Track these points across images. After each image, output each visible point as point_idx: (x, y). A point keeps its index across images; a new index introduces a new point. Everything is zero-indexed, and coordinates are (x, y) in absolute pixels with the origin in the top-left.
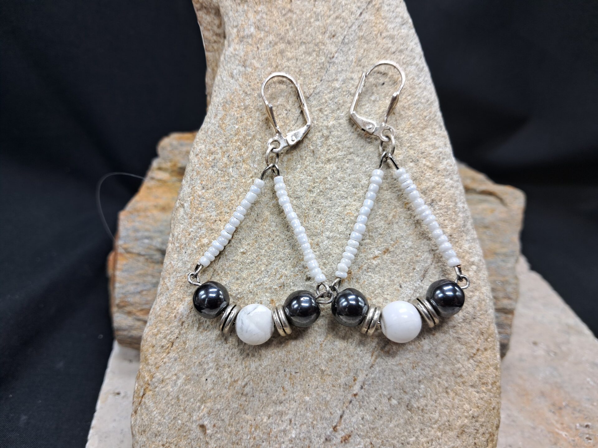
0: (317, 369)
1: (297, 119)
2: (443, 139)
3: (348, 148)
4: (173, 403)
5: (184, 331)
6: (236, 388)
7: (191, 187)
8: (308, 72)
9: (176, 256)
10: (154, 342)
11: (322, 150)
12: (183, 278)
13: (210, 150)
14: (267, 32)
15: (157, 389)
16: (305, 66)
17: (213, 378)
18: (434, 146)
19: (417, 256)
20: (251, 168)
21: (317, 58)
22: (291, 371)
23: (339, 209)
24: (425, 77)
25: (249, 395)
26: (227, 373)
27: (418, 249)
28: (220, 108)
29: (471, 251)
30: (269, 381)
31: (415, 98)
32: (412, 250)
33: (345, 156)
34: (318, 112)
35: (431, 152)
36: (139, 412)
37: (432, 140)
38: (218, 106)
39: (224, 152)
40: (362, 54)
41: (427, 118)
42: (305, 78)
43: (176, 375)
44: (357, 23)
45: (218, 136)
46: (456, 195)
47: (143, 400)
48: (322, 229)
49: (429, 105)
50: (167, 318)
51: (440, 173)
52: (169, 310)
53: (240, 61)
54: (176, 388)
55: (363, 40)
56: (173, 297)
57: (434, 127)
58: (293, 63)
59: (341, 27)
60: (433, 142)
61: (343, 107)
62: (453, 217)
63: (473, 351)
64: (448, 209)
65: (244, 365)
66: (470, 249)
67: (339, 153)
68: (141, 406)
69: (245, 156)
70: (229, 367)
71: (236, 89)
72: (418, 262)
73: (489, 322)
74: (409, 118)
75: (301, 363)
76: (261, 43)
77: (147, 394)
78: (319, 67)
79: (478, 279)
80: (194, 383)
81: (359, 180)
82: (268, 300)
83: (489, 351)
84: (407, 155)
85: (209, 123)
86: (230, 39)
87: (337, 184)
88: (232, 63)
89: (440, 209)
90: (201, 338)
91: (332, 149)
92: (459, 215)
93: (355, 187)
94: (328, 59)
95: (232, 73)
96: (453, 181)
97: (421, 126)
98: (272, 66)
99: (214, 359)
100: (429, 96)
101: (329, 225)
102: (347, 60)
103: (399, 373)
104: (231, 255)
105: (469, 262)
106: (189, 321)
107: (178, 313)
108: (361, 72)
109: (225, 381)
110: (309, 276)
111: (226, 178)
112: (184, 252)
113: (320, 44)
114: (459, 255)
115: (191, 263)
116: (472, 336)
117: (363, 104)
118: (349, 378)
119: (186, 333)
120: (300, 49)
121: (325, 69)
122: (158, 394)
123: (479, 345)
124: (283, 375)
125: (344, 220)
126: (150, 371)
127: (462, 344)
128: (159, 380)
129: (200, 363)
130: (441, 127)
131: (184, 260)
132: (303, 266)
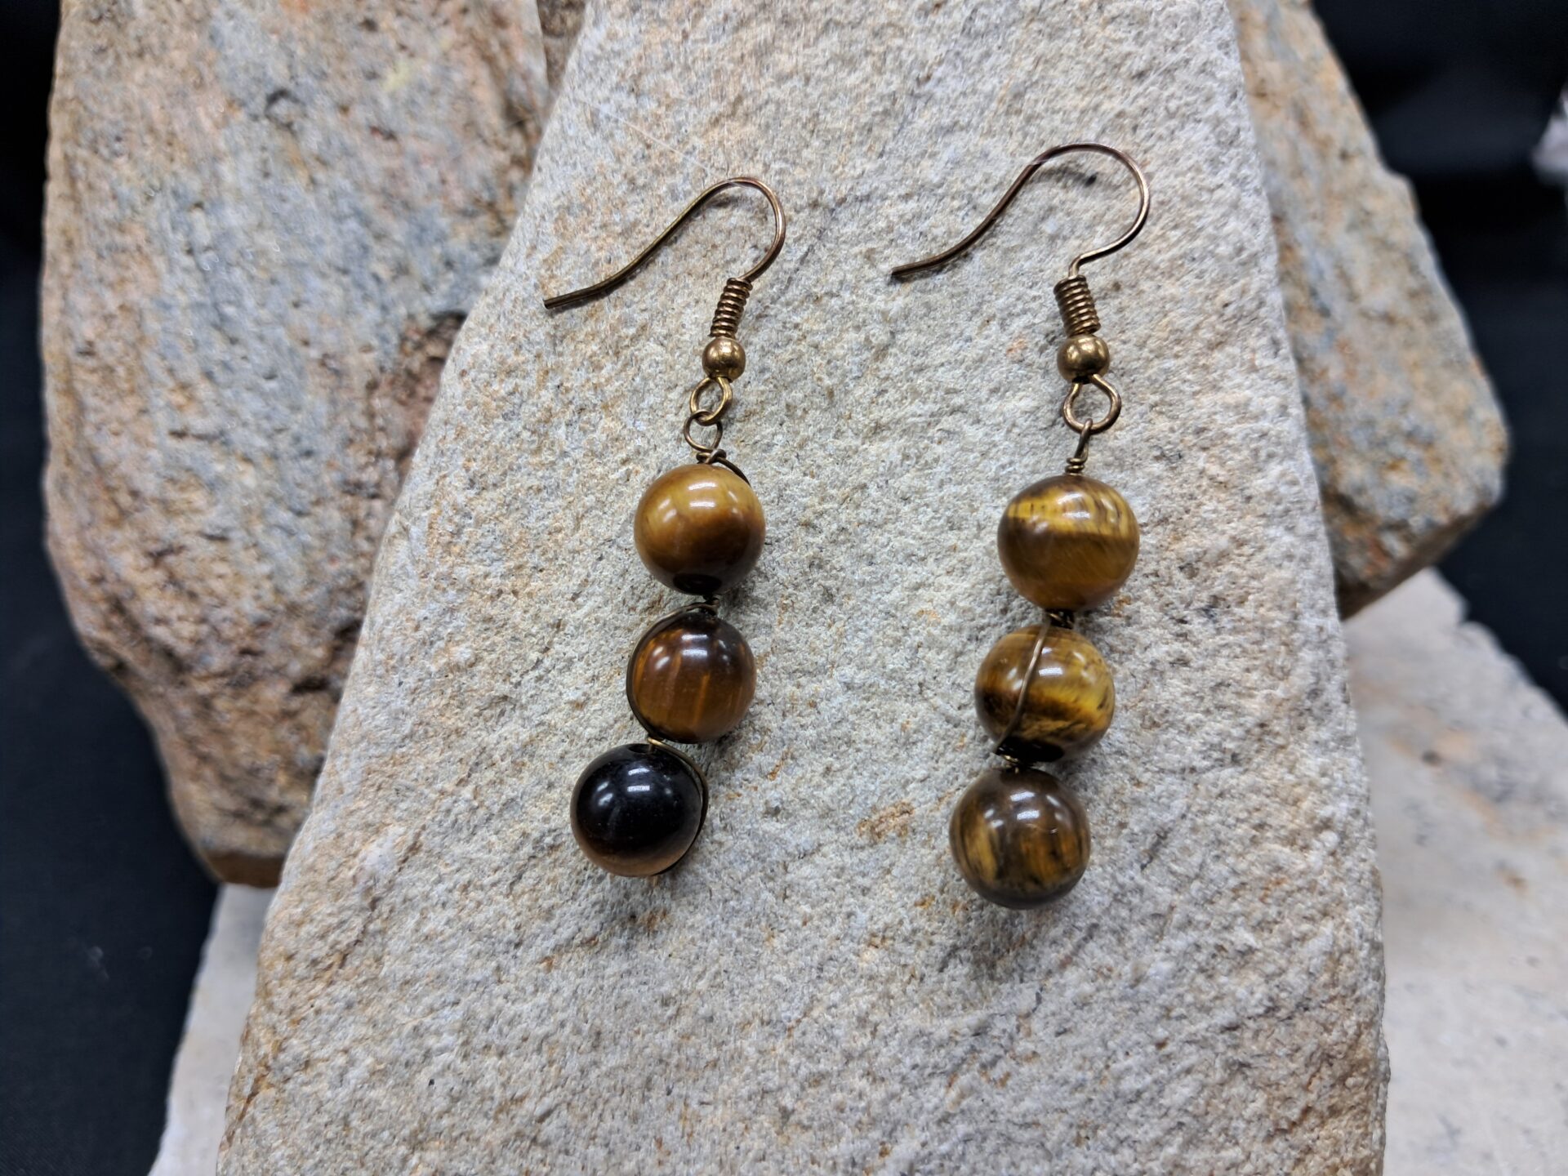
0: (769, 1101)
1: (790, 280)
2: (1279, 386)
3: (948, 392)
4: (330, 1135)
5: (378, 924)
6: (517, 1120)
7: (436, 475)
8: (840, 124)
9: (371, 689)
10: (291, 945)
11: (859, 392)
12: (386, 764)
13: (503, 362)
15: (290, 1086)
16: (833, 104)
17: (452, 1081)
18: (1242, 411)
19: (1138, 784)
20: (625, 432)
21: (876, 79)
22: (688, 1097)
23: (896, 594)
24: (1239, 168)
25: (555, 1146)
26: (494, 1073)
27: (1145, 759)
28: (549, 226)
29: (1325, 781)
30: (618, 1113)
31: (1194, 237)
32: (1125, 761)
33: (935, 417)
34: (860, 258)
35: (1231, 431)
36: (237, 1142)
37: (1239, 386)
38: (543, 218)
39: (547, 372)
40: (1030, 74)
41: (1230, 311)
42: (828, 143)
43: (346, 1051)
45: (534, 317)
46: (1299, 586)
47: (250, 1109)
48: (833, 656)
49: (1243, 264)
50: (332, 879)
51: (1252, 504)
52: (340, 855)
53: (623, 76)
54: (343, 1093)
55: (1035, 26)
56: (354, 820)
57: (1252, 342)
58: (793, 90)
60: (1241, 395)
62: (1279, 663)
63: (1288, 1114)
64: (1265, 632)
65: (545, 1056)
66: (1323, 775)
67: (913, 408)
68: (244, 1127)
69: (609, 389)
70: (501, 1054)
71: (601, 166)
72: (1137, 802)
73: (1359, 1025)
74: (1168, 306)
75: (721, 1076)
76: (698, 17)
77: (261, 1095)
78: (881, 109)
79: (1336, 879)
80: (395, 1086)
81: (971, 506)
83: (1346, 1119)
84: (1146, 435)
85: (512, 272)
87: (898, 511)
88: (598, 79)
89: (1235, 631)
90: (424, 953)
91: (892, 391)
92: (1301, 654)
93: (952, 526)
94: (911, 83)
95: (595, 114)
96: (1296, 535)
97: (1206, 334)
98: (723, 97)
99: (457, 1025)
100: (1246, 234)
101: (855, 646)
102: (974, 92)
103: (1030, 1150)
104: (537, 708)
105: (1313, 818)
106: (395, 898)
107: (361, 869)
108: (1018, 137)
109: (485, 1096)
110: (775, 804)
111: (546, 456)
112: (397, 681)
113: (890, 31)
114: (1283, 794)
115: (414, 719)
116: (1293, 1066)
117: (1013, 244)
118: (866, 1144)
119: (382, 932)
120: (824, 43)
121: (896, 117)
122: (292, 1100)
123: (1313, 1096)
124: (662, 1102)
125: (906, 634)
126: (274, 1029)
127: (1254, 1086)
128: (296, 1059)
129: (415, 1028)
130: (1275, 343)
131: (393, 706)
132: (760, 770)
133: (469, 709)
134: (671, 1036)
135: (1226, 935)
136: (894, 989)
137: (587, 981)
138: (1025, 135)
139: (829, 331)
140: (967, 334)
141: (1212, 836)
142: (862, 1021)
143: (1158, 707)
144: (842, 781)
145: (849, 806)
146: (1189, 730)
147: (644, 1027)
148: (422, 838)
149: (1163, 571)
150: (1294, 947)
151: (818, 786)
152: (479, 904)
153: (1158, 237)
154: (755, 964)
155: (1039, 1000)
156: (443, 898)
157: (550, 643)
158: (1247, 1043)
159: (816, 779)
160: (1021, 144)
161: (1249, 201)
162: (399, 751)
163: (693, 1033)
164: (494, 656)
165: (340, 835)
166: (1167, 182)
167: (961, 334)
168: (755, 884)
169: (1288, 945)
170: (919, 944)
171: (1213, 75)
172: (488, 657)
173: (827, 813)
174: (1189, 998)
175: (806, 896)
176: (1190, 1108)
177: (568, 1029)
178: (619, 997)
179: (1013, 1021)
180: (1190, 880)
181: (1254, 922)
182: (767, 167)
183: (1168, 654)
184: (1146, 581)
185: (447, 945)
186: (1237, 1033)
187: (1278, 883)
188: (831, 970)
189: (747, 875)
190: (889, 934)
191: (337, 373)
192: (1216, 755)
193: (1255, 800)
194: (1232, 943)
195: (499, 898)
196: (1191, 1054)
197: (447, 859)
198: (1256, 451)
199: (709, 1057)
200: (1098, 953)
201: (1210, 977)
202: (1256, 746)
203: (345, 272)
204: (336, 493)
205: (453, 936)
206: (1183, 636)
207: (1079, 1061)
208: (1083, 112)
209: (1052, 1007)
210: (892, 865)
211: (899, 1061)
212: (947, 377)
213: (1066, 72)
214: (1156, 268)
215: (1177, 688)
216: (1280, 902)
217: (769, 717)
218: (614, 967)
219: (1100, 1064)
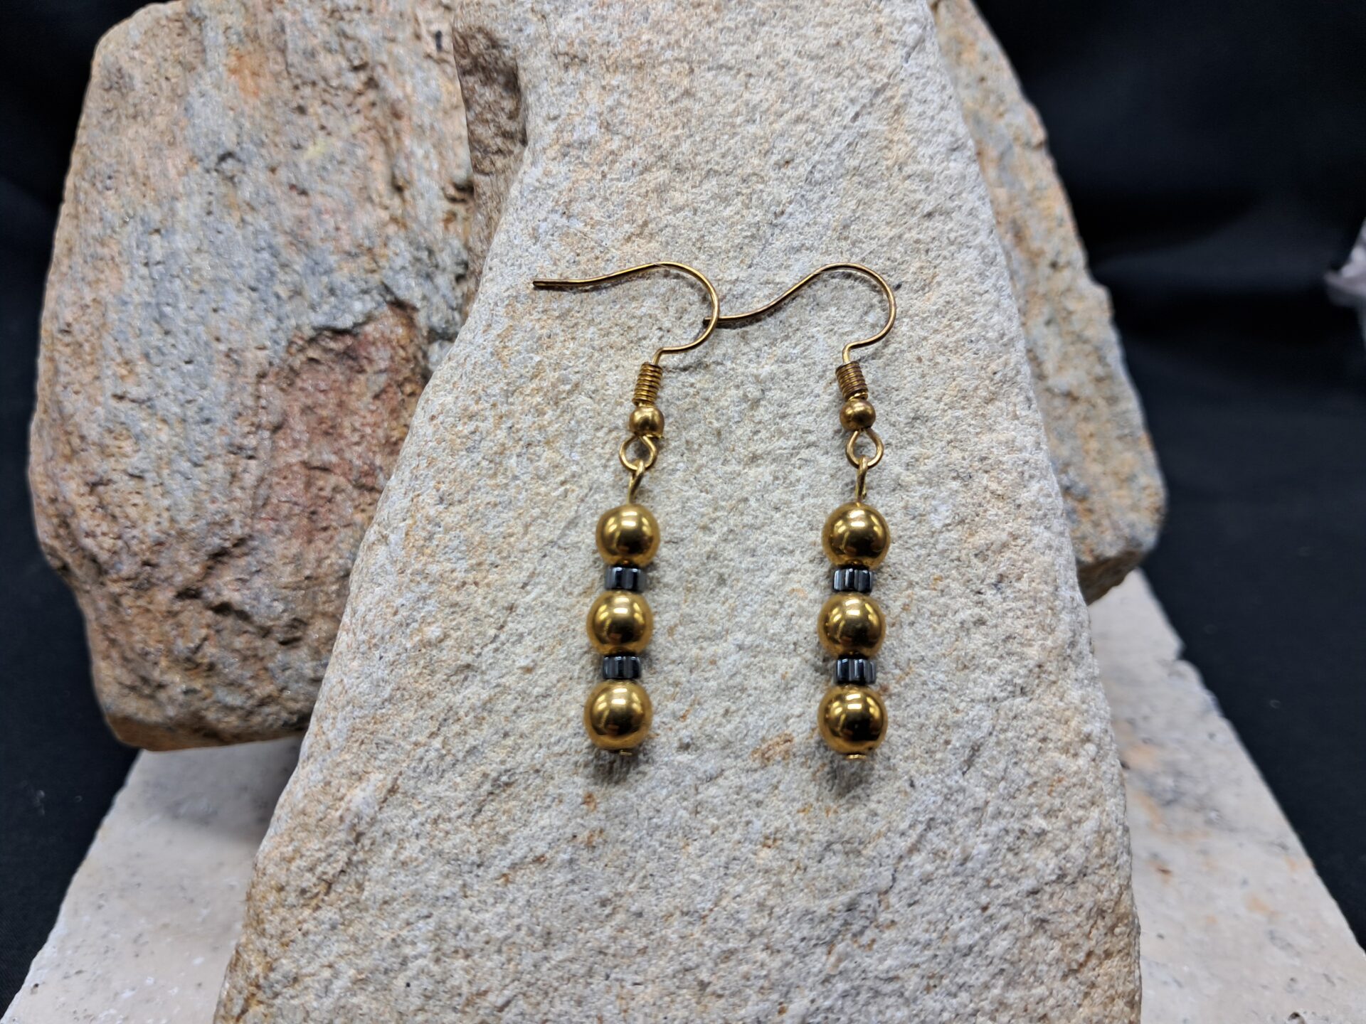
0: (689, 977)
2: (1033, 430)
3: (804, 432)
5: (361, 855)
6: (481, 1012)
7: (411, 495)
8: (720, 244)
9: (355, 664)
10: (283, 880)
11: (740, 432)
12: (369, 723)
13: (466, 409)
14: (629, 138)
15: (278, 1001)
16: (714, 229)
17: (425, 982)
18: (1011, 446)
19: (957, 711)
20: (563, 461)
21: (745, 212)
22: (623, 980)
23: (773, 577)
24: (998, 279)
26: (462, 972)
27: (960, 693)
28: (501, 310)
29: (1085, 707)
30: (565, 999)
31: (971, 326)
32: (946, 695)
33: (796, 450)
34: (738, 337)
35: (1004, 459)
37: (1007, 429)
38: (496, 304)
39: (501, 417)
40: (854, 212)
41: (998, 377)
42: (711, 256)
43: (330, 966)
44: (847, 136)
45: (489, 376)
46: (1057, 568)
48: (727, 625)
49: (1005, 345)
50: (321, 820)
51: (1022, 509)
52: (328, 800)
53: (557, 202)
54: (328, 1002)
55: (856, 179)
56: (341, 769)
57: (1013, 399)
58: (685, 218)
59: (808, 143)
60: (1009, 436)
61: (799, 334)
62: (1048, 621)
63: (1077, 957)
64: (1037, 600)
65: (504, 955)
66: (1083, 702)
67: (780, 443)
69: (551, 429)
70: (467, 957)
72: (958, 725)
73: (1120, 886)
74: (955, 374)
75: (650, 960)
76: (613, 162)
77: (251, 1011)
78: (749, 234)
79: (1097, 778)
80: (375, 992)
82: (578, 795)
83: (1116, 960)
84: (946, 462)
85: (470, 343)
86: (538, 147)
87: (772, 517)
88: (537, 204)
89: (1016, 599)
90: (402, 877)
91: (764, 432)
92: (1061, 616)
93: (814, 527)
94: (770, 216)
95: (536, 229)
96: (1052, 532)
97: (983, 393)
98: (634, 222)
99: (430, 935)
100: (1005, 325)
101: (744, 616)
102: (815, 223)
103: (893, 1000)
104: (495, 673)
105: (1079, 734)
106: (376, 833)
107: (348, 809)
109: (455, 993)
110: (687, 740)
111: (501, 479)
112: (378, 656)
113: (754, 178)
114: (1058, 716)
115: (393, 685)
116: (1078, 919)
117: (848, 328)
118: (768, 1004)
119: (364, 862)
120: (706, 185)
121: (761, 240)
122: (280, 1013)
123: (1093, 943)
124: (602, 986)
125: (782, 607)
126: (264, 953)
127: (1051, 937)
128: (285, 976)
129: (393, 940)
130: (1028, 400)
131: (375, 676)
132: (674, 714)
133: (438, 676)
134: (608, 930)
135: (1025, 821)
136: (785, 878)
137: (539, 891)
139: (716, 388)
140: (816, 392)
141: (1011, 748)
142: (761, 906)
143: (966, 654)
144: (738, 719)
145: (743, 739)
146: (991, 670)
147: (586, 925)
148: (399, 782)
149: (963, 557)
150: (1074, 827)
151: (720, 725)
152: (447, 833)
153: (947, 326)
154: (675, 868)
155: (894, 879)
156: (417, 831)
157: (505, 622)
158: (1045, 904)
159: (718, 719)
161: (1005, 303)
162: (379, 712)
163: (627, 928)
164: (459, 633)
166: (951, 288)
167: (812, 392)
168: (673, 804)
169: (1070, 827)
170: (802, 842)
171: (977, 217)
172: (454, 634)
173: (728, 744)
174: (1003, 871)
175: (713, 811)
176: (1008, 957)
177: (523, 932)
178: (565, 902)
179: (876, 897)
180: (999, 782)
181: (1045, 811)
183: (971, 616)
184: (953, 564)
185: (419, 869)
186: (1038, 896)
187: (1060, 781)
188: (735, 868)
189: (667, 797)
190: (780, 836)
192: (1010, 688)
193: (1039, 720)
194: (1031, 827)
195: (464, 828)
196: (1006, 914)
197: (420, 798)
199: (640, 946)
200: (935, 840)
201: (1016, 854)
202: (1037, 681)
205: (426, 861)
206: (980, 603)
207: (925, 926)
208: (892, 238)
209: (904, 884)
210: (779, 782)
211: (791, 936)
212: (803, 422)
213: (878, 211)
214: (946, 348)
215: (977, 641)
216: (1062, 795)
217: (679, 673)
218: (561, 878)
219: (941, 927)
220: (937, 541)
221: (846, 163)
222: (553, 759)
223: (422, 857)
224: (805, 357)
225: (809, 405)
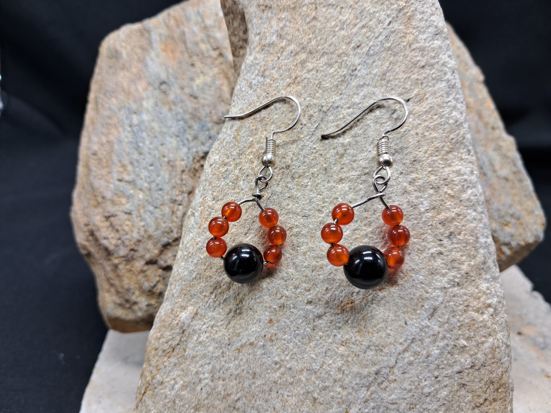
0: (310, 395)
1: (312, 134)
2: (470, 165)
3: (363, 168)
4: (169, 406)
5: (185, 338)
6: (229, 401)
7: (203, 197)
8: (327, 85)
9: (183, 264)
10: (157, 346)
11: (335, 168)
12: (188, 287)
13: (223, 162)
14: (289, 41)
15: (156, 390)
16: (325, 78)
17: (208, 389)
18: (458, 173)
19: (427, 293)
21: (339, 70)
22: (283, 394)
23: (348, 232)
24: (456, 95)
25: (241, 410)
26: (221, 386)
27: (429, 285)
29: (488, 291)
30: (261, 399)
31: (441, 118)
32: (423, 285)
33: (359, 176)
35: (455, 179)
36: (139, 408)
37: (457, 165)
39: (237, 165)
40: (388, 67)
42: (324, 91)
43: (174, 379)
44: (385, 33)
45: (233, 147)
47: (144, 397)
49: (458, 126)
50: (170, 324)
51: (462, 202)
52: (172, 316)
53: (259, 71)
54: (173, 392)
55: (390, 52)
56: (177, 305)
57: (461, 151)
58: (313, 74)
59: (367, 37)
60: (458, 168)
62: (472, 253)
63: (479, 401)
64: (467, 243)
65: (238, 380)
66: (488, 289)
67: (352, 173)
68: (142, 403)
69: (257, 169)
70: (224, 380)
71: (253, 100)
72: (427, 299)
73: (502, 372)
74: (434, 140)
75: (294, 387)
76: (282, 52)
77: (147, 393)
78: (341, 80)
79: (493, 323)
80: (190, 390)
82: (267, 319)
83: (499, 402)
84: (428, 181)
85: (226, 132)
86: (252, 47)
88: (251, 72)
89: (457, 243)
90: (199, 348)
91: (345, 168)
92: (479, 250)
93: (366, 211)
94: (350, 71)
95: (251, 83)
96: (477, 212)
97: (446, 149)
98: (291, 77)
99: (210, 371)
100: (459, 116)
102: (370, 73)
105: (485, 304)
106: (190, 330)
107: (180, 321)
108: (384, 87)
109: (219, 393)
110: (310, 300)
111: (237, 190)
112: (191, 261)
113: (343, 55)
114: (474, 296)
115: (197, 273)
116: (481, 385)
117: (384, 121)
119: (186, 341)
120: (322, 60)
121: (346, 82)
122: (157, 394)
123: (488, 395)
124: (275, 395)
125: (351, 245)
126: (151, 372)
127: (468, 391)
128: (158, 381)
129: (196, 372)
130: (469, 151)
131: (190, 269)
132: (305, 289)
133: (213, 269)
134: (278, 374)
135: (457, 341)
136: (350, 359)
137: (251, 357)
138: (387, 87)
139: (325, 150)
140: (369, 150)
141: (451, 309)
142: (339, 369)
143: (433, 268)
144: (332, 292)
145: (334, 301)
146: (444, 275)
147: (269, 371)
148: (199, 310)
149: (434, 224)
150: (480, 346)
151: (324, 294)
152: (217, 331)
153: (430, 118)
154: (305, 352)
155: (396, 362)
156: (205, 330)
158: (465, 377)
159: (323, 292)
160: (385, 90)
161: (459, 106)
162: (191, 283)
163: (285, 374)
165: (173, 310)
166: (433, 101)
167: (367, 150)
168: (304, 326)
169: (478, 345)
170: (357, 345)
171: (446, 66)
173: (327, 303)
174: (445, 362)
175: (321, 329)
176: (447, 399)
177: (245, 372)
178: (261, 361)
179: (388, 369)
180: (445, 324)
181: (466, 337)
182: (305, 99)
183: (436, 251)
184: (429, 228)
185: (206, 345)
186: (462, 374)
187: (474, 325)
188: (329, 353)
189: (302, 322)
190: (348, 342)
191: (172, 166)
192: (452, 283)
193: (465, 297)
194: (459, 344)
195: (223, 330)
196: (446, 380)
197: (207, 317)
198: (463, 185)
199: (290, 381)
200: (415, 347)
201: (452, 355)
202: (465, 280)
203: (178, 136)
204: (168, 202)
205: (209, 342)
206: (441, 245)
207: (410, 382)
208: (405, 79)
209: (401, 365)
210: (348, 319)
211: (351, 382)
212: (363, 164)
213: (399, 66)
214: (430, 128)
215: (439, 262)
216: (475, 331)
217: (308, 272)
218: (259, 352)
219: (417, 384)
220: (422, 217)
221: (385, 45)
222: (257, 304)
223: (207, 340)
224: (365, 134)
225: (366, 156)
